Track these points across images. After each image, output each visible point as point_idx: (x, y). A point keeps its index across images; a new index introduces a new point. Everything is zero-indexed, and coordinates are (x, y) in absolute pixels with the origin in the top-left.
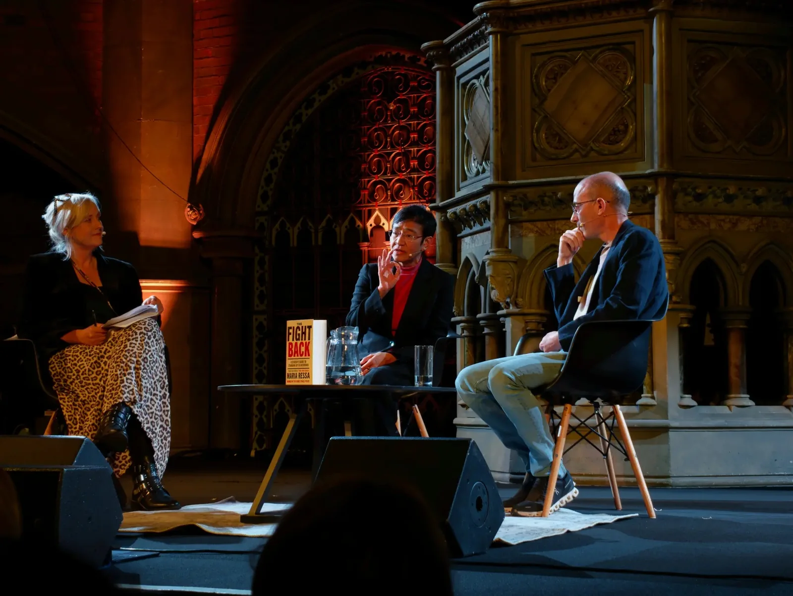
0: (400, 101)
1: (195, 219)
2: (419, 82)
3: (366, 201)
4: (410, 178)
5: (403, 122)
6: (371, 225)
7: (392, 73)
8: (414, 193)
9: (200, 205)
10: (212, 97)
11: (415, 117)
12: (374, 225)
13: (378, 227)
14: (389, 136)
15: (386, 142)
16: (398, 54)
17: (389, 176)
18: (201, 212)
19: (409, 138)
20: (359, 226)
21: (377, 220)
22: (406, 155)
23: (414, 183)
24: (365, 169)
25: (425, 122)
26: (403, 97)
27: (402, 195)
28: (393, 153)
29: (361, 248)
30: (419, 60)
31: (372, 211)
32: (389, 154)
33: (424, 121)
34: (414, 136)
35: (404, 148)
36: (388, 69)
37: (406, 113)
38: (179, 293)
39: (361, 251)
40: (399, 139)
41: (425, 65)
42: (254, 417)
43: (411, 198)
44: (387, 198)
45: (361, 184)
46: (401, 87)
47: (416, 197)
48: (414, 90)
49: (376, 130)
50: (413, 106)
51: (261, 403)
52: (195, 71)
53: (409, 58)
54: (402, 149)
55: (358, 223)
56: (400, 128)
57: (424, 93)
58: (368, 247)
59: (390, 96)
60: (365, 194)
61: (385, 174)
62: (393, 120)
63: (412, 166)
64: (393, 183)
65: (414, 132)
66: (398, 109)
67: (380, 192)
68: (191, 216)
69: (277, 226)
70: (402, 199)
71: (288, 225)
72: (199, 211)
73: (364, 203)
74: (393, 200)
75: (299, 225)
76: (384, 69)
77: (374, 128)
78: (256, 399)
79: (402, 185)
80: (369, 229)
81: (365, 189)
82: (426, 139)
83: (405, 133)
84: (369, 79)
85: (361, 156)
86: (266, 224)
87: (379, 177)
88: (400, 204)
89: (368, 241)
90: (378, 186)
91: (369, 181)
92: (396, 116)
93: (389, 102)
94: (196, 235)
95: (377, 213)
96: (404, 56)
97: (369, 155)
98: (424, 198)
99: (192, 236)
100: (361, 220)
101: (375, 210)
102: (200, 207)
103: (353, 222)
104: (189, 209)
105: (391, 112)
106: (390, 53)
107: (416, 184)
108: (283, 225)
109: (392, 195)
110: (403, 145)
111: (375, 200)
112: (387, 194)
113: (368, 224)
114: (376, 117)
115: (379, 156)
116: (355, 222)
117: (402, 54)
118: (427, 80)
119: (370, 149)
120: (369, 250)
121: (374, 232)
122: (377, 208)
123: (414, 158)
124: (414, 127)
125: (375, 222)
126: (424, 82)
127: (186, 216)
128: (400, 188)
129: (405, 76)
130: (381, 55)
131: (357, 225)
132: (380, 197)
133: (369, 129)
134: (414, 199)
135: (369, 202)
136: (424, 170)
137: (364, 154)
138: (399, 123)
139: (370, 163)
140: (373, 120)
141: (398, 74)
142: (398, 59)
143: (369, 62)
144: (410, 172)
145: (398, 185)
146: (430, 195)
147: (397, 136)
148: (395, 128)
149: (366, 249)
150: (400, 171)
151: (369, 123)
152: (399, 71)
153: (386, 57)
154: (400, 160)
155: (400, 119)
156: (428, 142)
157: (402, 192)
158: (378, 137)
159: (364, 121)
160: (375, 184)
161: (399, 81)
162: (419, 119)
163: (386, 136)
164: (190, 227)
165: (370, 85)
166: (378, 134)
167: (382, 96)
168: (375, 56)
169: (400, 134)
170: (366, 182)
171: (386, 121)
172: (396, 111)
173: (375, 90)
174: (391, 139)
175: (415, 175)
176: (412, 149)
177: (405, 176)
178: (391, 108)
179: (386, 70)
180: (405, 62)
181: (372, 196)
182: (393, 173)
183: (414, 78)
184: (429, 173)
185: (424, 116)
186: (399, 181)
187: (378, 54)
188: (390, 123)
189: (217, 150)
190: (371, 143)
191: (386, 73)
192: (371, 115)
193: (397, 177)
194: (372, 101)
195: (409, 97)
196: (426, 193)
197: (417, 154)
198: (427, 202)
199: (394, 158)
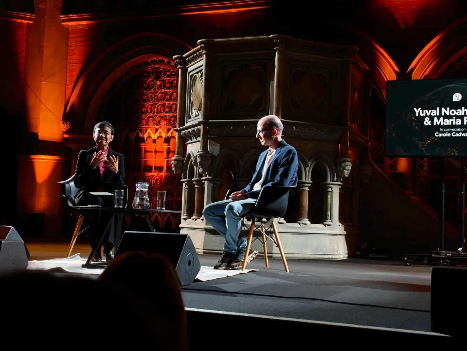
0: (162, 81)
1: (65, 129)
2: (171, 73)
4: (165, 116)
5: (163, 90)
6: (146, 136)
7: (159, 68)
9: (68, 122)
10: (76, 73)
11: (168, 88)
12: (147, 136)
13: (149, 137)
15: (155, 99)
16: (162, 60)
17: (155, 114)
18: (68, 126)
19: (165, 97)
20: (141, 136)
21: (149, 134)
22: (164, 105)
23: (167, 118)
24: (145, 110)
25: (173, 91)
26: (163, 79)
27: (161, 123)
28: (157, 104)
30: (171, 63)
31: (147, 130)
32: (156, 104)
33: (172, 90)
34: (168, 97)
35: (163, 102)
36: (157, 66)
37: (165, 86)
38: (56, 162)
39: (141, 147)
40: (161, 98)
41: (174, 65)
43: (165, 124)
44: (154, 124)
45: (143, 117)
46: (163, 75)
47: (167, 124)
48: (168, 76)
49: (150, 93)
50: (168, 83)
52: (68, 61)
53: (167, 62)
55: (141, 135)
56: (162, 93)
57: (173, 78)
58: (145, 145)
59: (157, 78)
60: (144, 122)
62: (158, 89)
63: (166, 110)
64: (157, 118)
65: (168, 95)
66: (161, 84)
67: (151, 121)
68: (64, 127)
70: (161, 125)
72: (67, 125)
73: (144, 126)
74: (157, 125)
76: (155, 66)
81: (144, 119)
82: (173, 99)
83: (164, 96)
84: (148, 70)
85: (143, 104)
87: (151, 114)
88: (160, 127)
89: (145, 143)
90: (151, 118)
91: (146, 116)
92: (160, 87)
93: (157, 81)
94: (66, 136)
95: (149, 130)
96: (164, 61)
97: (147, 104)
98: (171, 125)
99: (63, 137)
100: (142, 133)
101: (148, 129)
102: (67, 123)
103: (138, 134)
104: (62, 124)
105: (158, 85)
106: (159, 59)
107: (167, 119)
109: (156, 123)
110: (162, 101)
111: (149, 125)
112: (154, 122)
113: (145, 135)
114: (151, 87)
115: (152, 105)
116: (139, 134)
117: (164, 59)
118: (174, 72)
119: (147, 102)
121: (147, 139)
122: (149, 129)
123: (167, 107)
124: (168, 93)
126: (173, 73)
127: (61, 127)
128: (160, 120)
129: (165, 69)
131: (140, 136)
132: (151, 123)
133: (147, 92)
135: (146, 125)
136: (172, 112)
137: (145, 104)
138: (161, 91)
139: (147, 108)
140: (149, 88)
141: (162, 69)
142: (162, 61)
143: (148, 62)
144: (165, 113)
145: (159, 118)
146: (174, 124)
147: (160, 97)
148: (159, 93)
149: (144, 147)
150: (160, 112)
151: (147, 89)
152: (162, 67)
153: (156, 60)
154: (161, 107)
155: (161, 89)
156: (174, 100)
157: (161, 122)
158: (151, 96)
159: (145, 89)
160: (149, 117)
161: (162, 71)
162: (170, 89)
163: (155, 96)
164: (62, 132)
165: (149, 73)
166: (151, 95)
167: (154, 78)
168: (151, 60)
169: (161, 95)
170: (145, 116)
171: (155, 89)
172: (160, 85)
173: (151, 75)
174: (157, 97)
175: (167, 115)
176: (167, 103)
177: (163, 114)
178: (158, 84)
179: (156, 66)
180: (165, 64)
181: (147, 123)
182: (157, 113)
183: (169, 71)
184: (174, 114)
185: (173, 88)
186: (160, 117)
187: (153, 59)
188: (157, 90)
189: (77, 98)
190: (148, 99)
191: (156, 68)
192: (148, 86)
193: (159, 115)
194: (149, 80)
195: (166, 79)
196: (172, 123)
197: (169, 105)
198: (172, 127)
199: (158, 106)
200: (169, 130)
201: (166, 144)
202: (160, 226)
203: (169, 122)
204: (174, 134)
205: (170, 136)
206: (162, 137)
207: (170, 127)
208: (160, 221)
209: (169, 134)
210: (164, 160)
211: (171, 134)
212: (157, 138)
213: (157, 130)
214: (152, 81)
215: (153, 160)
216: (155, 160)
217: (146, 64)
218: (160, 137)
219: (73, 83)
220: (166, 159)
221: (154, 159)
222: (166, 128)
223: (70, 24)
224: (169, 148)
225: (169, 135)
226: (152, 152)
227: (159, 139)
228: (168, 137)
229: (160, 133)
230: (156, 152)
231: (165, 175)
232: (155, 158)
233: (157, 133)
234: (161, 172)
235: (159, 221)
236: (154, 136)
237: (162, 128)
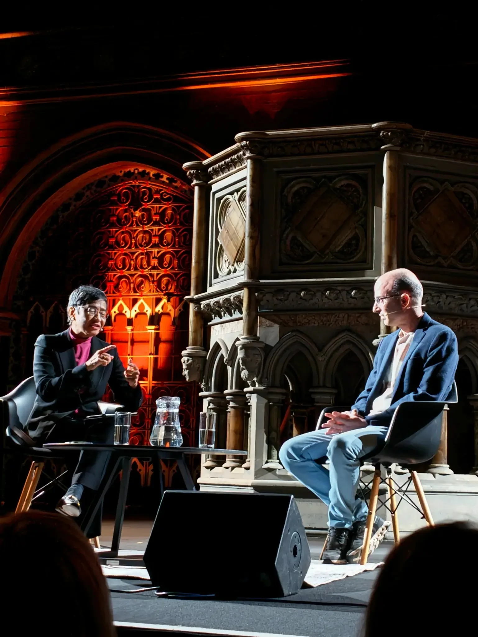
0: (144, 210)
2: (161, 195)
3: (112, 292)
4: (151, 275)
5: (147, 228)
6: (115, 312)
7: (139, 186)
8: (154, 287)
11: (156, 223)
12: (117, 312)
13: (121, 314)
14: (134, 238)
15: (131, 243)
16: (144, 171)
17: (132, 271)
19: (150, 240)
21: (121, 308)
22: (148, 254)
23: (153, 279)
24: (112, 265)
25: (165, 229)
26: (147, 207)
27: (143, 288)
28: (136, 252)
30: (162, 177)
31: (116, 301)
32: (133, 253)
33: (165, 227)
34: (156, 240)
35: (146, 249)
36: (135, 183)
37: (149, 220)
39: (105, 334)
40: (142, 241)
41: (167, 181)
43: (150, 290)
44: (130, 289)
45: (108, 277)
46: (146, 199)
47: (155, 290)
48: (157, 201)
49: (123, 233)
50: (155, 214)
53: (153, 175)
54: (145, 250)
56: (145, 232)
57: (165, 204)
58: (112, 330)
59: (136, 205)
60: (111, 286)
61: (129, 269)
62: (138, 225)
63: (152, 264)
64: (136, 279)
65: (155, 235)
66: (143, 215)
67: (124, 284)
69: (32, 310)
70: (143, 291)
71: (42, 309)
73: (110, 293)
74: (135, 292)
75: (51, 309)
76: (131, 183)
77: (121, 231)
79: (143, 279)
80: (113, 315)
81: (111, 281)
82: (165, 242)
83: (148, 238)
84: (119, 190)
85: (109, 254)
86: (22, 307)
87: (123, 272)
88: (141, 296)
89: (112, 325)
90: (123, 279)
91: (115, 275)
92: (140, 221)
93: (135, 210)
95: (121, 302)
96: (149, 173)
97: (115, 253)
98: (162, 291)
101: (119, 300)
105: (137, 219)
106: (138, 170)
107: (155, 280)
108: (37, 309)
109: (134, 288)
110: (146, 247)
111: (119, 291)
112: (130, 287)
113: (113, 311)
114: (124, 222)
115: (125, 254)
117: (147, 171)
118: (168, 194)
119: (117, 248)
120: (112, 334)
121: (117, 317)
122: (121, 298)
123: (155, 257)
124: (156, 232)
125: (118, 310)
126: (165, 196)
128: (142, 282)
129: (150, 189)
130: (130, 171)
132: (123, 287)
133: (117, 231)
134: (153, 292)
135: (114, 293)
136: (163, 268)
137: (112, 253)
138: (143, 228)
139: (116, 259)
140: (120, 224)
141: (143, 188)
142: (143, 174)
143: (119, 176)
144: (150, 269)
145: (140, 279)
146: (167, 289)
147: (141, 239)
148: (139, 232)
149: (110, 332)
150: (142, 267)
151: (117, 226)
152: (144, 185)
153: (134, 173)
154: (142, 259)
155: (144, 224)
156: (168, 245)
157: (143, 286)
158: (124, 239)
159: (113, 225)
160: (120, 278)
161: (144, 193)
162: (160, 225)
163: (131, 239)
165: (119, 195)
166: (124, 237)
167: (129, 205)
168: (125, 172)
169: (143, 237)
170: (112, 276)
171: (132, 225)
172: (141, 217)
173: (123, 200)
174: (136, 241)
175: (155, 272)
176: (153, 250)
177: (146, 272)
178: (137, 215)
179: (133, 184)
180: (150, 178)
181: (117, 287)
182: (136, 269)
183: (157, 192)
184: (167, 271)
185: (164, 223)
186: (141, 276)
187: (127, 170)
188: (135, 227)
190: (118, 243)
191: (134, 186)
192: (119, 220)
193: (140, 273)
194: (121, 209)
195: (153, 207)
196: (164, 287)
197: (157, 255)
198: (164, 295)
199: (137, 257)
200: (158, 301)
201: (153, 327)
202: (142, 483)
203: (159, 286)
204: (167, 308)
205: (160, 313)
206: (145, 314)
207: (160, 295)
208: (142, 473)
209: (159, 309)
210: (149, 356)
211: (162, 308)
212: (136, 316)
213: (135, 301)
214: (126, 211)
215: (129, 357)
216: (132, 357)
217: (115, 179)
218: (141, 313)
220: (153, 354)
221: (129, 355)
222: (152, 297)
224: (157, 335)
225: (159, 311)
226: (127, 342)
227: (138, 316)
228: (156, 313)
229: (142, 306)
230: (133, 342)
231: (151, 385)
232: (131, 354)
233: (136, 307)
234: (144, 380)
235: (140, 472)
236: (130, 313)
237: (144, 297)
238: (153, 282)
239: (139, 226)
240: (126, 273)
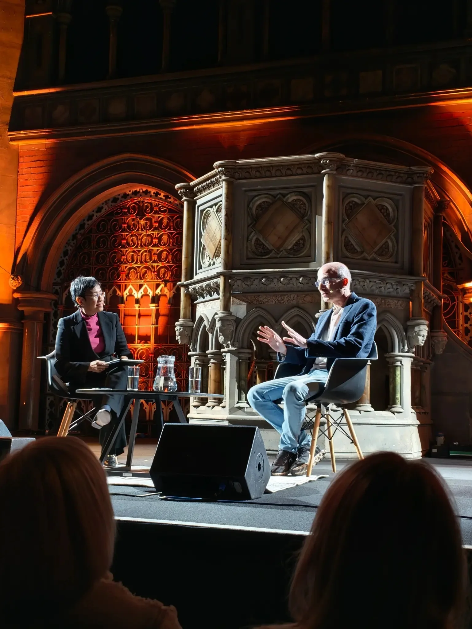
0: (147, 219)
1: (15, 286)
2: (160, 208)
3: (124, 280)
4: (152, 266)
5: (149, 232)
6: (126, 294)
7: (143, 201)
9: (19, 277)
10: (30, 210)
11: (156, 229)
12: (128, 294)
13: (131, 295)
14: (140, 240)
15: (138, 243)
16: (147, 190)
17: (139, 264)
18: (19, 281)
19: (152, 241)
20: (118, 294)
21: (131, 291)
22: (150, 252)
23: (154, 270)
24: (124, 260)
25: (163, 233)
26: (149, 217)
27: (146, 276)
28: (142, 250)
29: (120, 308)
30: (160, 194)
31: (127, 285)
32: (139, 251)
33: (162, 232)
34: (156, 241)
35: (149, 248)
36: (141, 199)
37: (151, 226)
38: (5, 331)
39: (120, 310)
40: (146, 242)
41: (164, 198)
42: (47, 410)
43: (152, 278)
44: (137, 277)
45: (121, 269)
46: (148, 211)
47: (155, 277)
48: (156, 212)
49: (132, 236)
50: (155, 222)
51: (52, 402)
52: (19, 193)
53: (154, 193)
55: (118, 292)
56: (148, 235)
57: (162, 215)
58: (124, 307)
59: (141, 215)
60: (123, 276)
61: (136, 263)
62: (142, 230)
63: (153, 259)
64: (141, 270)
65: (155, 238)
66: (146, 223)
67: (133, 274)
68: (14, 284)
69: (66, 292)
70: (147, 279)
72: (18, 280)
74: (141, 279)
76: (138, 199)
77: (130, 234)
78: (49, 399)
79: (147, 270)
80: (125, 296)
81: (123, 271)
82: (163, 243)
83: (150, 239)
84: (128, 205)
85: (121, 251)
86: (59, 291)
87: (132, 265)
88: (145, 282)
89: (124, 304)
90: (132, 270)
91: (126, 267)
92: (144, 228)
93: (140, 219)
94: (16, 295)
95: (130, 287)
96: (150, 192)
97: (126, 251)
98: (161, 278)
99: (13, 296)
100: (120, 290)
101: (129, 285)
102: (18, 278)
103: (115, 291)
104: (12, 279)
105: (142, 226)
106: (142, 189)
107: (155, 270)
109: (140, 277)
110: (148, 246)
111: (129, 279)
112: (137, 276)
113: (125, 293)
114: (132, 228)
115: (134, 252)
116: (116, 292)
117: (149, 190)
118: (164, 207)
119: (127, 247)
120: (124, 310)
121: (128, 299)
122: (131, 284)
123: (155, 254)
124: (156, 236)
125: (129, 293)
126: (162, 208)
127: (10, 284)
128: (146, 272)
129: (151, 204)
130: (136, 191)
131: (117, 294)
133: (127, 235)
134: (154, 279)
135: (125, 280)
136: (162, 261)
137: (124, 251)
138: (146, 232)
139: (127, 256)
140: (129, 229)
141: (147, 203)
142: (146, 193)
143: (128, 195)
144: (152, 263)
145: (144, 270)
146: (164, 277)
147: (145, 240)
148: (144, 235)
149: (123, 308)
150: (146, 261)
151: (127, 231)
152: (147, 200)
153: (139, 192)
154: (146, 255)
155: (147, 230)
156: (165, 245)
157: (146, 275)
158: (132, 240)
159: (124, 230)
160: (130, 269)
161: (147, 207)
162: (158, 230)
163: (138, 240)
164: (11, 291)
165: (129, 208)
166: (133, 239)
167: (136, 215)
168: (133, 191)
169: (146, 239)
170: (124, 268)
171: (138, 230)
172: (145, 225)
173: (132, 211)
174: (141, 242)
175: (155, 265)
176: (154, 249)
177: (149, 264)
178: (142, 223)
179: (139, 200)
180: (151, 196)
181: (127, 275)
182: (141, 262)
183: (157, 206)
184: (164, 264)
185: (162, 229)
186: (145, 267)
187: (134, 190)
188: (140, 232)
189: (31, 243)
190: (128, 244)
191: (139, 202)
192: (129, 227)
193: (144, 266)
194: (130, 218)
195: (153, 217)
196: (162, 276)
197: (157, 252)
198: (162, 281)
199: (142, 254)
200: (158, 286)
201: (154, 305)
202: (148, 418)
203: (158, 275)
204: (164, 291)
205: (159, 294)
206: (148, 295)
207: (159, 281)
208: (147, 410)
209: (158, 291)
210: (152, 326)
211: (161, 291)
212: (142, 297)
213: (141, 286)
214: (133, 220)
215: (137, 326)
216: (139, 326)
217: (125, 196)
218: (146, 295)
219: (26, 224)
220: (154, 325)
221: (137, 325)
222: (153, 283)
223: (21, 143)
224: (157, 311)
225: (158, 293)
226: (135, 316)
227: (144, 297)
228: (156, 295)
229: (146, 290)
230: (140, 316)
231: (153, 347)
232: (138, 325)
233: (142, 290)
234: (147, 343)
235: (146, 410)
236: (138, 295)
237: (147, 283)
238: (154, 271)
239: (144, 231)
240: (134, 265)
